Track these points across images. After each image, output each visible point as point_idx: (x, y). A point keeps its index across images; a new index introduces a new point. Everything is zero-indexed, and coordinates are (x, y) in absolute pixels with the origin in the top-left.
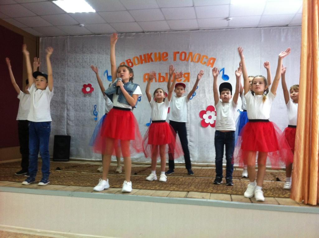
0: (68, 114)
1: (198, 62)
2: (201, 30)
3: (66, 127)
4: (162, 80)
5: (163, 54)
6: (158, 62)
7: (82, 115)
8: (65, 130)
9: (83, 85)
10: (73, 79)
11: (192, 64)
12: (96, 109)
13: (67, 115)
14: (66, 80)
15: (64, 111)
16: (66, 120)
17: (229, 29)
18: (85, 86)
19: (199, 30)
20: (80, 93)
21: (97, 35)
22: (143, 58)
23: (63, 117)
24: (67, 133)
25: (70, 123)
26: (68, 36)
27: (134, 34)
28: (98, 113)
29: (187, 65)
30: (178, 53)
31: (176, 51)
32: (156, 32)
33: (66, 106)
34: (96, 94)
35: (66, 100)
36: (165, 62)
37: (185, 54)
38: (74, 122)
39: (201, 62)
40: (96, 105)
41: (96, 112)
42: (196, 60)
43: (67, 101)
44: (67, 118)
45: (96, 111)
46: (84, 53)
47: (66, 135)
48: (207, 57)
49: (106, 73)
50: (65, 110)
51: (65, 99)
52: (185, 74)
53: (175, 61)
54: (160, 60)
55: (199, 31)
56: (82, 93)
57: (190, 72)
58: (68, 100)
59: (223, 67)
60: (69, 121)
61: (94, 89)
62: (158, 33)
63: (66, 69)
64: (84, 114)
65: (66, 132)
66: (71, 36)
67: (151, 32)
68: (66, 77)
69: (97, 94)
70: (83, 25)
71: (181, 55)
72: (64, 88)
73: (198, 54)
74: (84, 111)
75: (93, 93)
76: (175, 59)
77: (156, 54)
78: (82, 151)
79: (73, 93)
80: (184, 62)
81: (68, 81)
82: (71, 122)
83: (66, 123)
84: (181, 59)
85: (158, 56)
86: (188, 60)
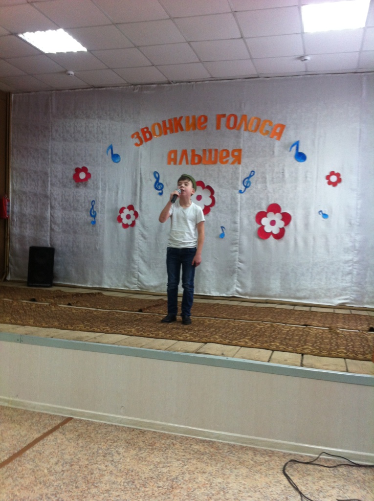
0: (53, 214)
1: (256, 131)
2: (262, 77)
3: (49, 234)
4: (196, 161)
5: (200, 118)
6: (191, 132)
7: (73, 216)
8: (48, 239)
9: (75, 168)
10: (59, 158)
11: (246, 134)
12: (94, 207)
13: (51, 215)
14: (50, 160)
15: (46, 210)
16: (49, 223)
17: (309, 76)
18: (78, 171)
19: (258, 77)
20: (71, 182)
21: (96, 89)
22: (168, 126)
23: (45, 218)
24: (50, 244)
25: (55, 229)
26: (53, 90)
27: (155, 86)
28: (97, 214)
29: (238, 137)
30: (224, 116)
31: (221, 113)
32: (190, 82)
33: (49, 202)
34: (93, 183)
35: (49, 193)
36: (202, 131)
37: (236, 117)
38: (61, 226)
39: (261, 132)
40: (93, 201)
41: (95, 212)
42: (253, 128)
43: (51, 193)
44: (51, 220)
45: (95, 210)
46: (77, 117)
47: (49, 246)
48: (270, 123)
49: (110, 150)
50: (48, 209)
51: (48, 190)
52: (234, 151)
53: (219, 130)
54: (194, 128)
55: (259, 79)
56: (73, 181)
57: (242, 148)
58: (52, 191)
59: (297, 140)
60: (53, 226)
61: (92, 176)
62: (192, 83)
63: (50, 144)
64: (76, 215)
65: (49, 242)
66: (57, 90)
67: (180, 82)
68: (50, 157)
69: (95, 183)
70: (72, 73)
71: (229, 120)
72: (46, 174)
73: (256, 118)
74: (76, 210)
75: (90, 181)
76: (218, 127)
77: (188, 118)
78: (73, 273)
79: (59, 181)
80: (232, 131)
81: (53, 162)
82: (56, 227)
83: (49, 228)
84: (228, 127)
85: (191, 121)
86: (239, 129)
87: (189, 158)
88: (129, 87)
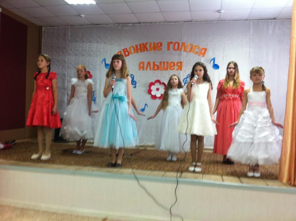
2: (193, 21)
4: (156, 68)
5: (158, 44)
6: (152, 52)
10: (73, 66)
11: (185, 53)
15: (64, 96)
17: (220, 21)
19: (191, 21)
21: (96, 26)
22: (139, 48)
23: (64, 102)
26: (68, 26)
27: (131, 24)
28: (96, 99)
29: (180, 55)
30: (172, 43)
32: (151, 23)
33: (66, 91)
34: (94, 81)
36: (159, 51)
37: (179, 44)
39: (193, 52)
42: (189, 50)
45: (95, 96)
46: (83, 42)
48: (199, 48)
49: (104, 61)
51: (65, 85)
52: (178, 63)
53: (169, 51)
54: (154, 50)
57: (182, 61)
58: (68, 85)
59: (214, 57)
61: (93, 77)
63: (67, 57)
66: (71, 26)
67: (146, 23)
68: (67, 65)
70: (83, 16)
71: (174, 45)
72: (64, 75)
73: (190, 44)
80: (177, 51)
81: (69, 68)
84: (174, 49)
85: (152, 45)
86: (181, 50)
87: (152, 67)
88: (116, 25)
